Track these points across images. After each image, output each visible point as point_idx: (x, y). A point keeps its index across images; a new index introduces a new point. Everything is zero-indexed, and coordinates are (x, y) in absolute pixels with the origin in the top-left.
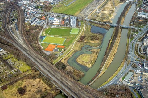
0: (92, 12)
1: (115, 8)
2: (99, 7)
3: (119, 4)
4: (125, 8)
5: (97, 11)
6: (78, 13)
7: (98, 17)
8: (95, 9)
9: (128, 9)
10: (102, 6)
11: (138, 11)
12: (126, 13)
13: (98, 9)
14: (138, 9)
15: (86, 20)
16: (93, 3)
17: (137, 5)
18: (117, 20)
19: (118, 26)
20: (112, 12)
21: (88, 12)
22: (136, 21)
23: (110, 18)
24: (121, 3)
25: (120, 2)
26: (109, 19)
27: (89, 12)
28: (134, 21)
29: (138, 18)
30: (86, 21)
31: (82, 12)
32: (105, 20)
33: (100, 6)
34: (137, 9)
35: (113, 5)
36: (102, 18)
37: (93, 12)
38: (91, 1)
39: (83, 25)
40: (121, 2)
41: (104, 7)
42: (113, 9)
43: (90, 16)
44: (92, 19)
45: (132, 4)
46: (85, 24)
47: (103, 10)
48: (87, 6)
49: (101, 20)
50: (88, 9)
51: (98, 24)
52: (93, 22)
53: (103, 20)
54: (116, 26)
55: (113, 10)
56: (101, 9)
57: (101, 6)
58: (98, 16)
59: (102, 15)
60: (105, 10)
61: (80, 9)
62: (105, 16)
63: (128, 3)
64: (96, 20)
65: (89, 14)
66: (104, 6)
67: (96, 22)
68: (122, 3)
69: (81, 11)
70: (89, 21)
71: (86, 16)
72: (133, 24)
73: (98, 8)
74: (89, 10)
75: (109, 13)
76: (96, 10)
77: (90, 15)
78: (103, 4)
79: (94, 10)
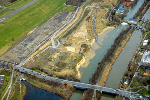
0: (38, 49)
1: (94, 40)
2: (58, 35)
3: (105, 30)
4: (117, 39)
5: (51, 45)
6: (6, 50)
7: (51, 63)
8: (48, 40)
9: (123, 43)
10: (65, 34)
11: (143, 49)
12: (116, 53)
13: (55, 40)
14: (144, 44)
15: (18, 71)
16: (47, 25)
17: (144, 32)
18: (94, 73)
19: (92, 91)
20: (85, 51)
21: (28, 49)
22: (136, 75)
23: (78, 66)
24: (110, 28)
25: (108, 25)
26: (74, 68)
27: (31, 49)
28: (131, 77)
29: (141, 67)
30: (18, 73)
31: (15, 49)
32: (64, 72)
33: (61, 32)
34: (142, 42)
35: (92, 32)
36: (58, 64)
37: (41, 49)
38: (43, 20)
39: (7, 85)
40: (111, 25)
41: (69, 36)
42: (90, 41)
43: (31, 58)
44: (33, 69)
45: (133, 30)
46: (13, 83)
47: (65, 45)
48: (31, 32)
49: (55, 70)
50: (32, 40)
51: (45, 82)
52: (34, 77)
53: (59, 71)
54: (87, 89)
55: (88, 44)
56: (63, 40)
57: (64, 32)
58: (50, 60)
59: (62, 58)
60: (70, 45)
61: (13, 40)
62: (67, 61)
63: (125, 29)
64: (42, 71)
65: (31, 53)
66: (70, 32)
67: (42, 75)
68: (113, 28)
69: (14, 46)
70: (26, 74)
71: (21, 59)
72: (129, 83)
73: (56, 37)
74: (33, 43)
75: (78, 51)
76: (49, 43)
77: (32, 56)
78: (70, 27)
79: (44, 43)
